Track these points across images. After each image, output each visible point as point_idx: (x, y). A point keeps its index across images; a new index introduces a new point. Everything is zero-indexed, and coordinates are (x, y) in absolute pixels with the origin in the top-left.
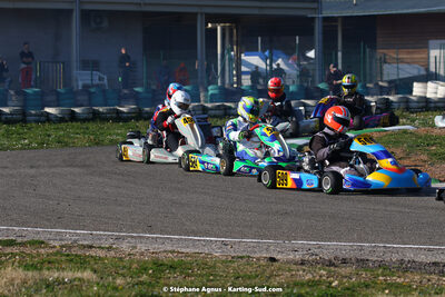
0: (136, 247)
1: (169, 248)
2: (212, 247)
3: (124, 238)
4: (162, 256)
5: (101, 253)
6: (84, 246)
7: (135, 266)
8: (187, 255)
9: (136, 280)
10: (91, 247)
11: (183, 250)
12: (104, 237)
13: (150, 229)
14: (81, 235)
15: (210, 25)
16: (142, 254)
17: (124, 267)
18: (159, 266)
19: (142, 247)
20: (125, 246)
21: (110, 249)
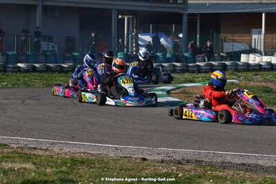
0: (62, 150)
1: (83, 151)
2: (109, 150)
3: (56, 144)
4: (77, 156)
5: (41, 153)
6: (31, 148)
7: (59, 161)
8: (93, 155)
9: (59, 170)
10: (35, 149)
11: (91, 152)
12: (44, 142)
13: (73, 138)
14: (30, 141)
15: (120, 16)
16: (66, 154)
17: (53, 162)
18: (74, 161)
19: (66, 150)
20: (56, 149)
21: (47, 150)
